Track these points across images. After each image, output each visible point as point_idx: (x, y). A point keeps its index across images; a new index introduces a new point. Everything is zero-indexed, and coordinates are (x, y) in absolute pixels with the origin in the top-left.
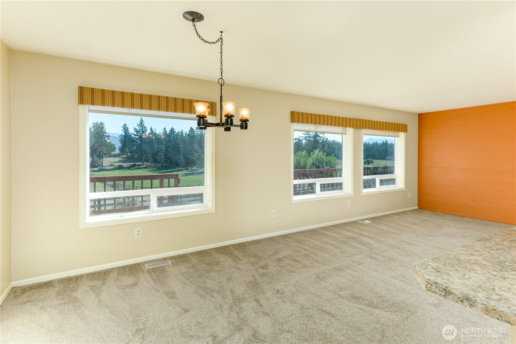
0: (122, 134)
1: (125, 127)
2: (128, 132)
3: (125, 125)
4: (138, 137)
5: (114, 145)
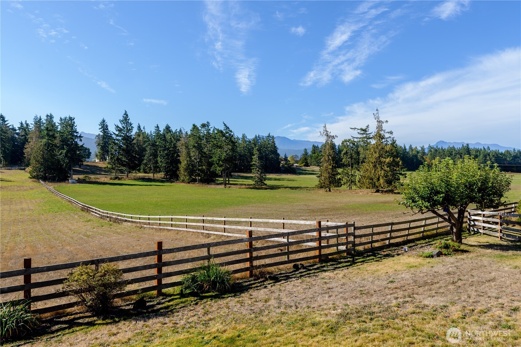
0: (99, 135)
1: (104, 124)
2: (107, 131)
3: (104, 121)
4: (120, 138)
5: (89, 150)
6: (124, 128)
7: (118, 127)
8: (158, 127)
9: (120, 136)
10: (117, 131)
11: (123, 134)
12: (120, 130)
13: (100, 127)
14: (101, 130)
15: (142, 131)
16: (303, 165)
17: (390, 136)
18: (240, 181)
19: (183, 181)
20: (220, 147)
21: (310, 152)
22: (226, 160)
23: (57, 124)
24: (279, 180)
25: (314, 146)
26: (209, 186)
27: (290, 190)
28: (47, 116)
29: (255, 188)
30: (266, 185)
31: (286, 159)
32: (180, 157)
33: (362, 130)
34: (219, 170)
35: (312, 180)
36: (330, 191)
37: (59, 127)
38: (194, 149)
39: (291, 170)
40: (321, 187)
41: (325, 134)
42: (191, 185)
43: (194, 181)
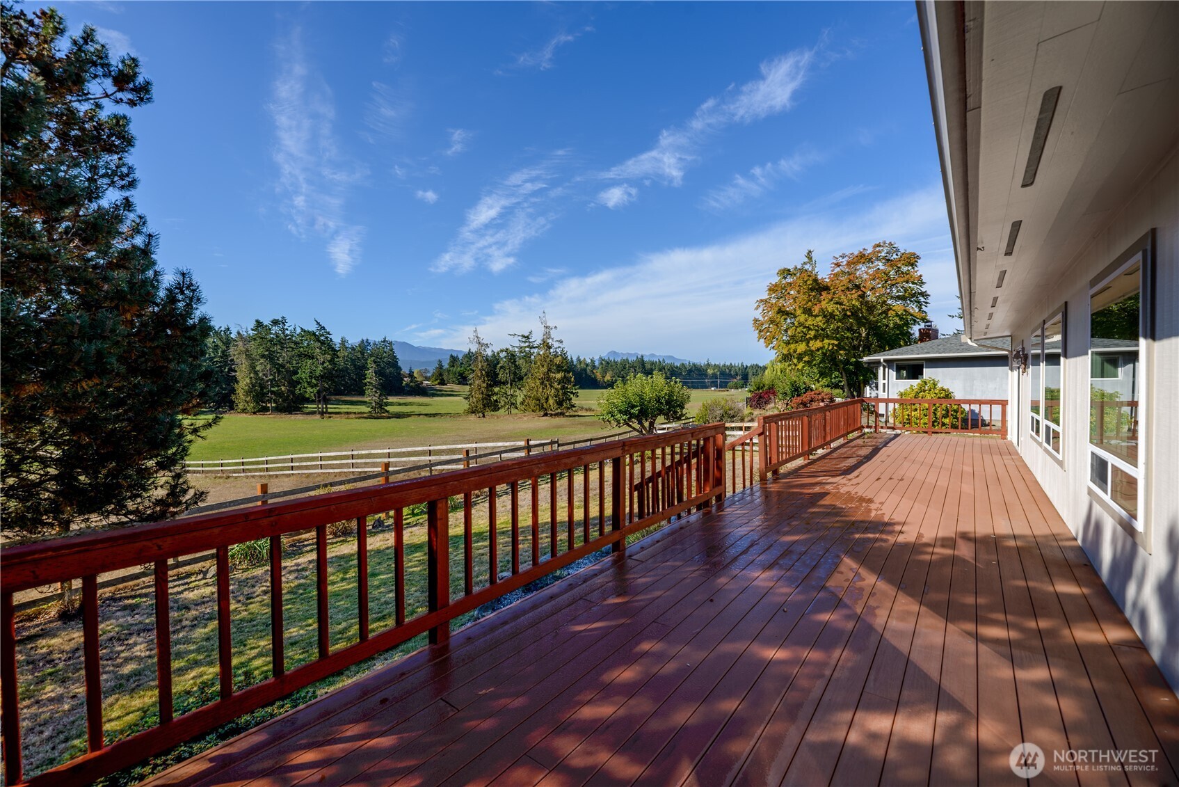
16: (436, 382)
17: (560, 345)
18: (344, 408)
19: (244, 411)
20: (311, 357)
21: (446, 365)
22: (322, 377)
24: (405, 404)
25: (452, 356)
26: (293, 417)
27: (427, 419)
29: (370, 417)
30: (388, 412)
31: (411, 375)
32: (236, 372)
33: (524, 336)
34: (310, 392)
35: (458, 403)
36: (484, 416)
38: (262, 361)
39: (419, 391)
40: (473, 412)
42: (259, 417)
43: (265, 410)
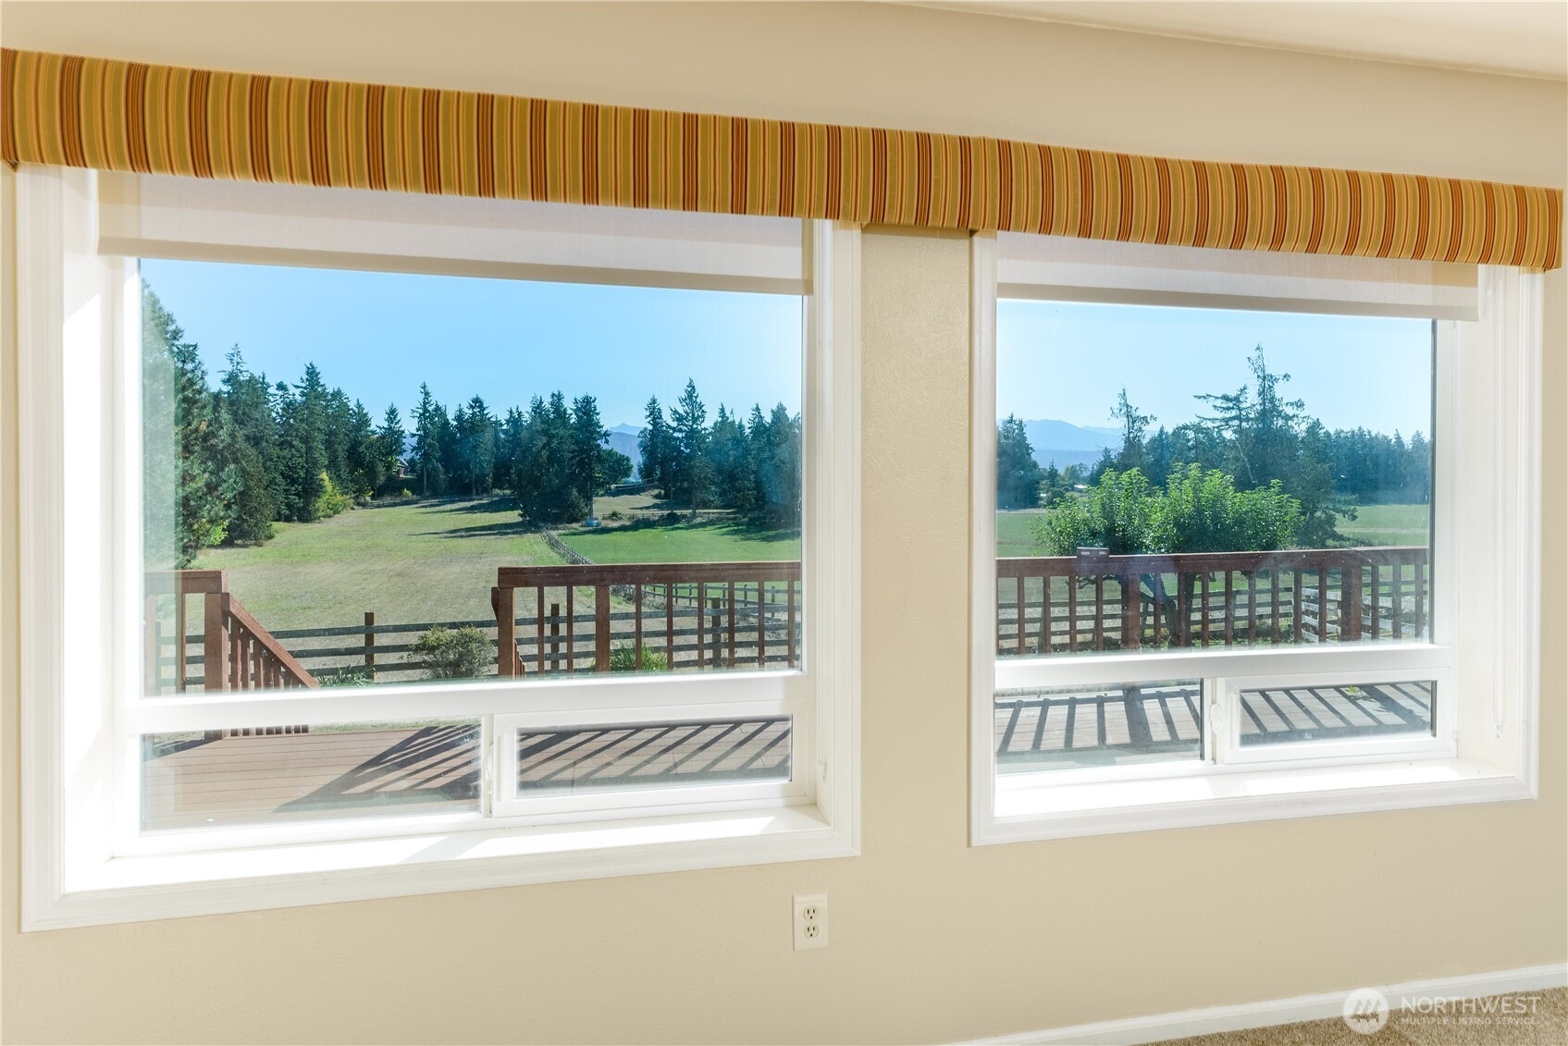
0: (646, 429)
1: (654, 408)
2: (660, 421)
3: (654, 401)
4: (680, 435)
5: (628, 459)
6: (688, 414)
7: (676, 412)
8: (758, 409)
9: (680, 431)
10: (674, 420)
11: (686, 426)
12: (680, 419)
13: (648, 413)
14: (649, 419)
15: (728, 418)
17: (1297, 413)
23: (569, 412)
28: (553, 395)
33: (1226, 398)
37: (574, 416)
41: (1123, 412)
